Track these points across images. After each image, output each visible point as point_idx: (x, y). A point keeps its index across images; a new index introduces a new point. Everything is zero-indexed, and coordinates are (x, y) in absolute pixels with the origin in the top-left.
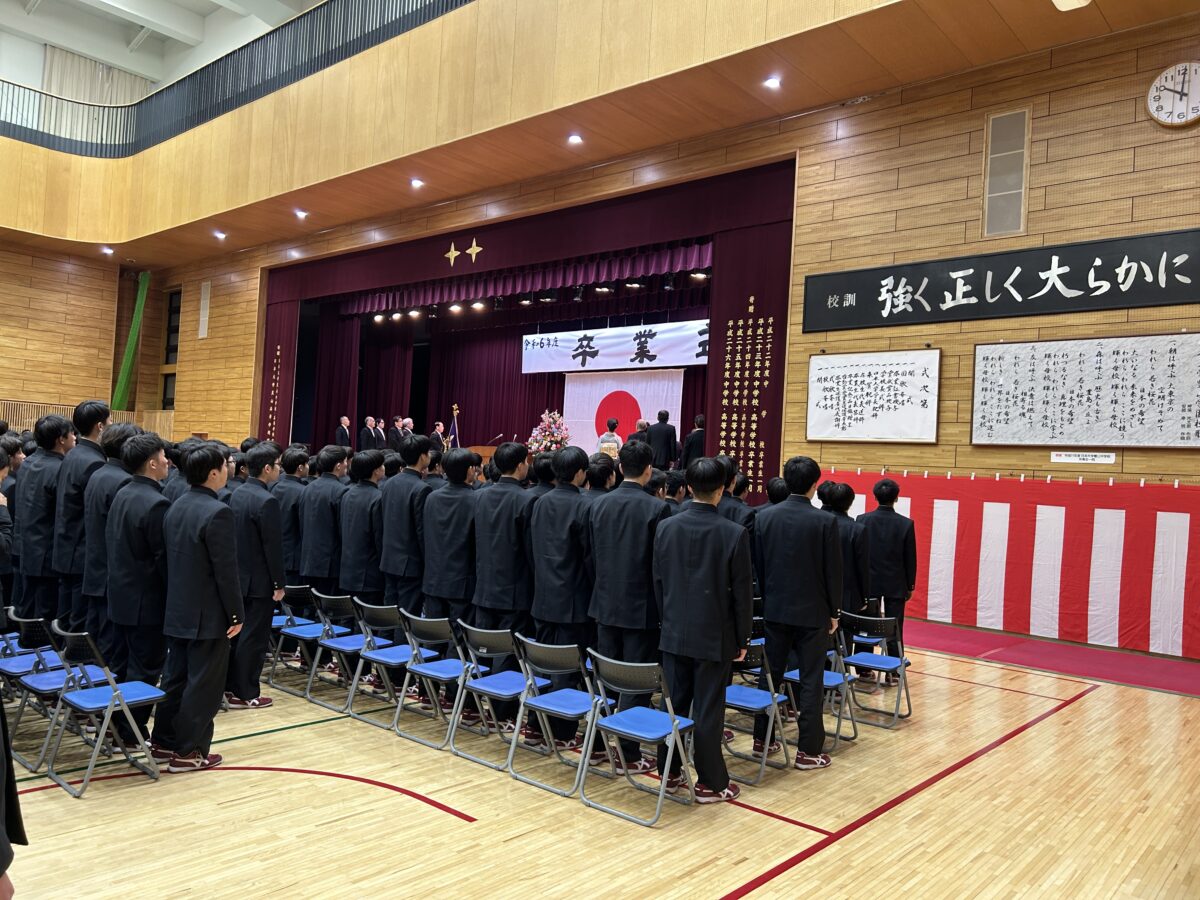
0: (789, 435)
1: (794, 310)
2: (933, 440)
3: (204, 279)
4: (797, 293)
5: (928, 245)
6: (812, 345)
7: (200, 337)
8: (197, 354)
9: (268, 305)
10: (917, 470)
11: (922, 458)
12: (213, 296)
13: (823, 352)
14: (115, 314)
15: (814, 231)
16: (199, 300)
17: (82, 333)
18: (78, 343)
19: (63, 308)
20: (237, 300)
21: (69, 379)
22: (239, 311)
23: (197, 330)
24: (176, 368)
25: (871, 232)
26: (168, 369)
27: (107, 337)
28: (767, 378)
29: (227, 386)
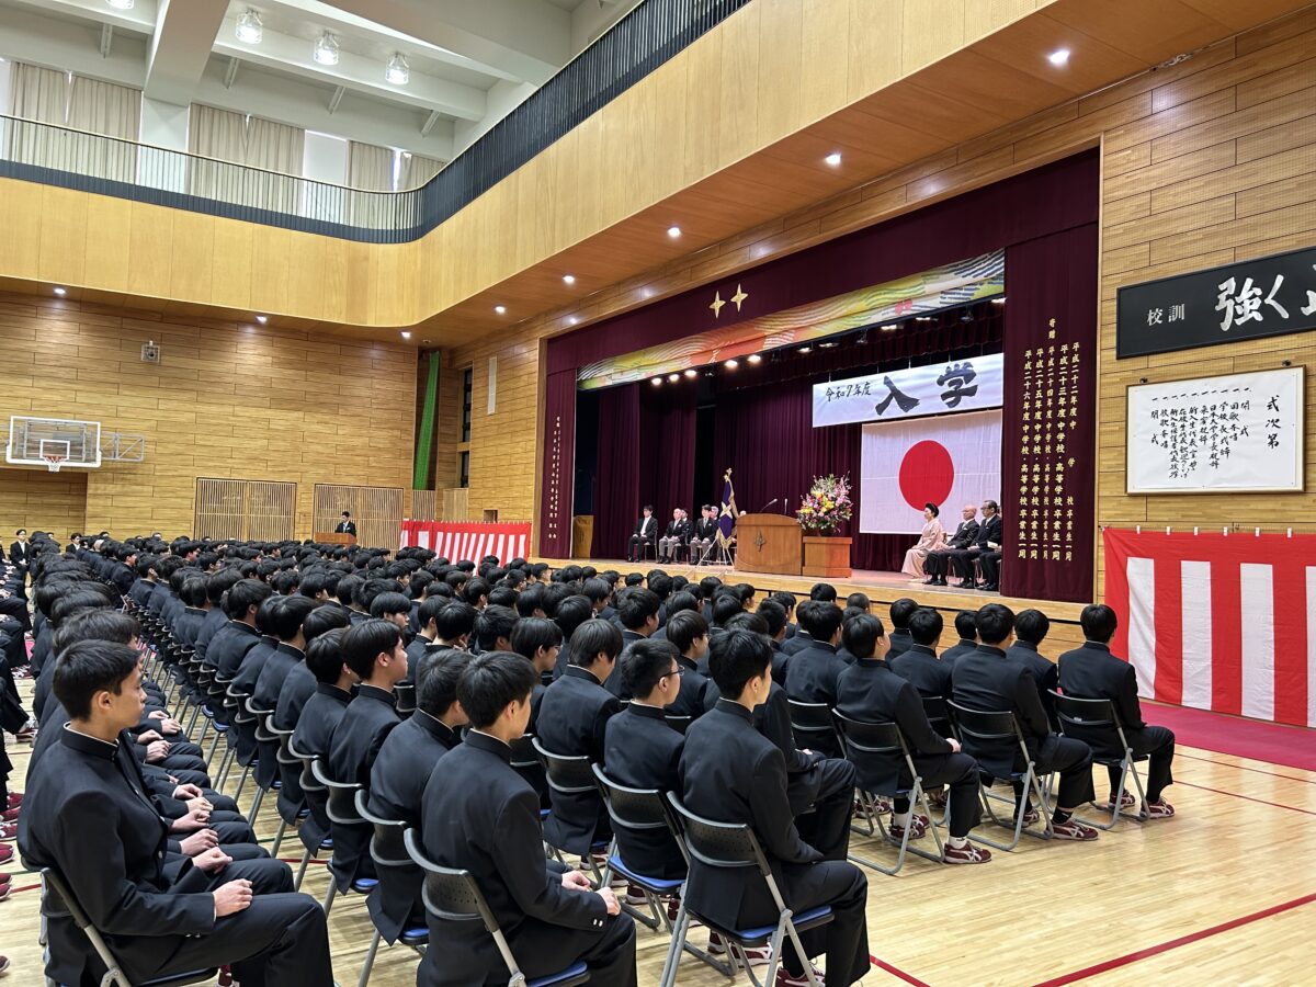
0: (1104, 489)
1: (1105, 331)
2: (1300, 487)
3: (492, 355)
4: (1107, 310)
5: (1281, 233)
6: (1130, 373)
7: (489, 413)
8: (487, 431)
9: (548, 376)
10: (1277, 527)
11: (1285, 511)
12: (500, 371)
13: (1145, 381)
14: (415, 396)
15: (1126, 231)
16: (487, 376)
17: (386, 416)
18: (383, 426)
19: (368, 393)
20: (521, 373)
21: (375, 461)
22: (522, 384)
23: (486, 406)
24: (469, 446)
25: (1202, 224)
26: (462, 447)
27: (408, 418)
28: (1073, 418)
29: (513, 461)
